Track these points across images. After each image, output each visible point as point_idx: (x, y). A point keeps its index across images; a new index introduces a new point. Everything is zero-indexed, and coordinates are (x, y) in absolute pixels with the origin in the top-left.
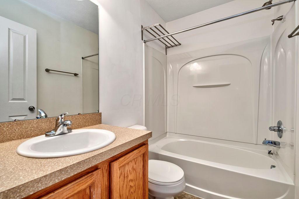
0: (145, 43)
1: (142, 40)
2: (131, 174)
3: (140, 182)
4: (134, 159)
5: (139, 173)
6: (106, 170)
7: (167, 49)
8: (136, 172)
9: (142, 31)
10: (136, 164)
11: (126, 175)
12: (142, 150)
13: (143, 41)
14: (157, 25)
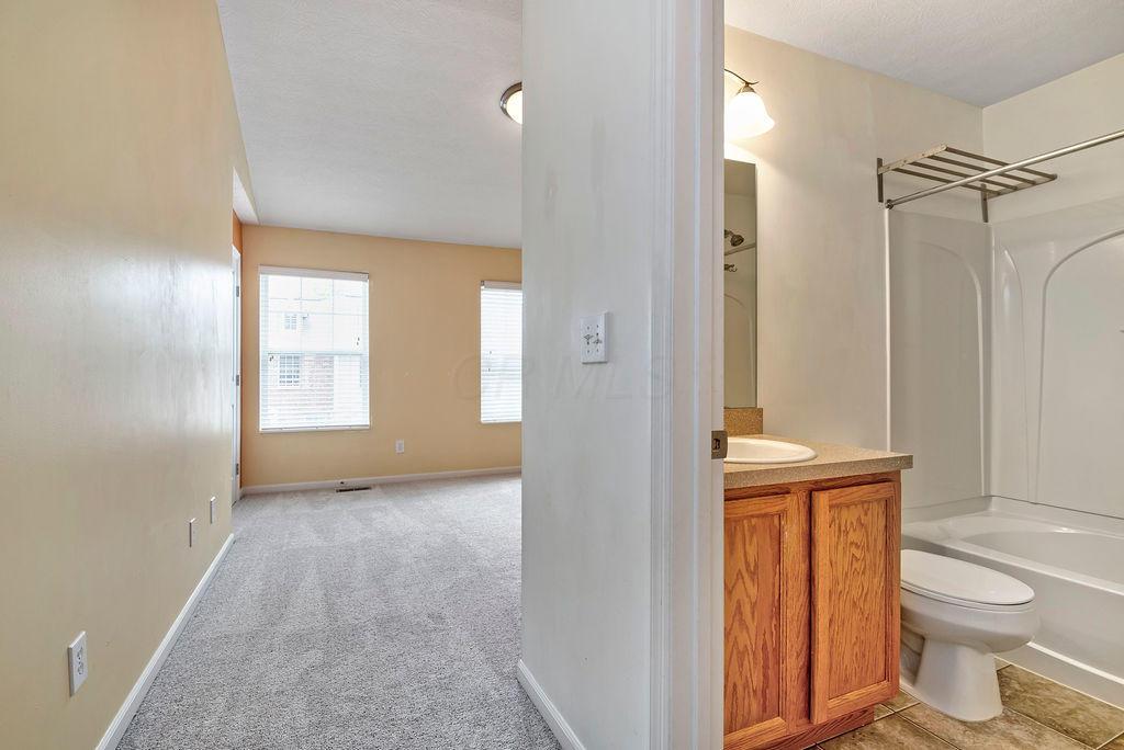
0: (890, 207)
1: (881, 200)
2: (855, 530)
3: (878, 558)
4: (863, 502)
5: (875, 540)
6: (804, 503)
7: (989, 201)
8: (867, 532)
9: (880, 177)
10: (866, 514)
11: (843, 528)
12: (883, 490)
13: (884, 204)
14: (939, 151)
